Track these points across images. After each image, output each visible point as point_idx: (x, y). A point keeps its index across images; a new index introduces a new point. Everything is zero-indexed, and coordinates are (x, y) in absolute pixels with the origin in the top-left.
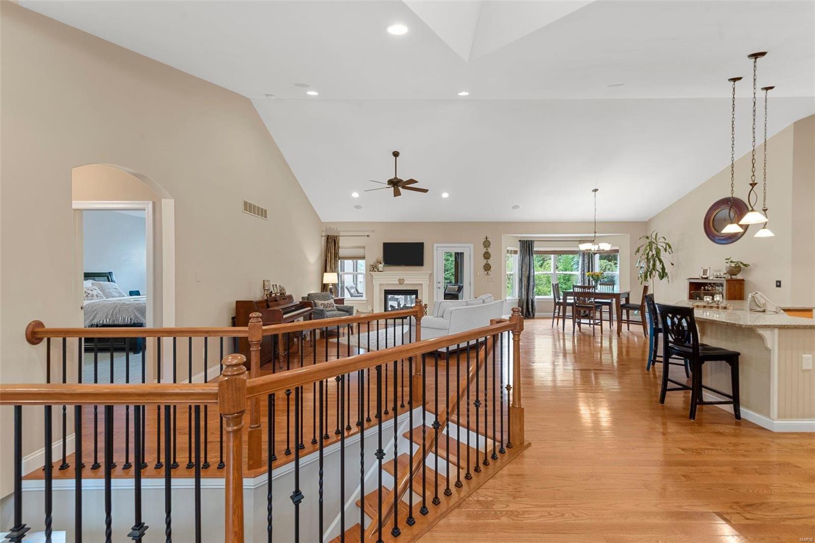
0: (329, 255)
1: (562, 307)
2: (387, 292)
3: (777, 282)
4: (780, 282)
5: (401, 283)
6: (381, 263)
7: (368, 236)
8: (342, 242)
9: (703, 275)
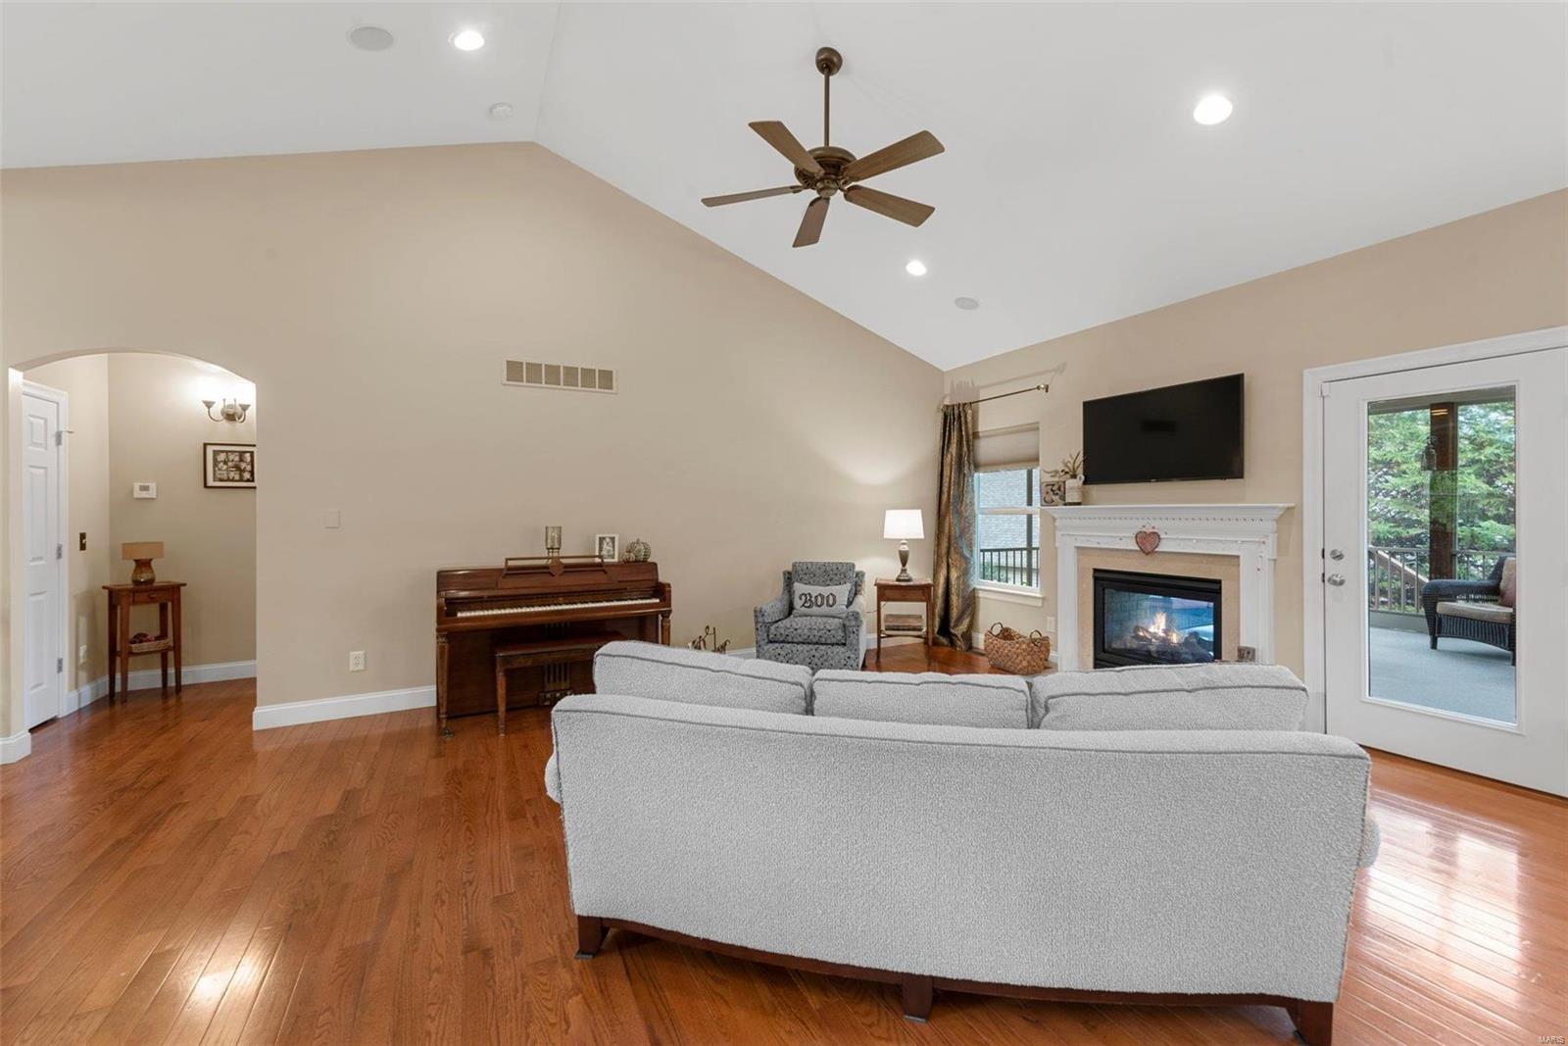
5: (1149, 549)
6: (1074, 476)
7: (1045, 389)
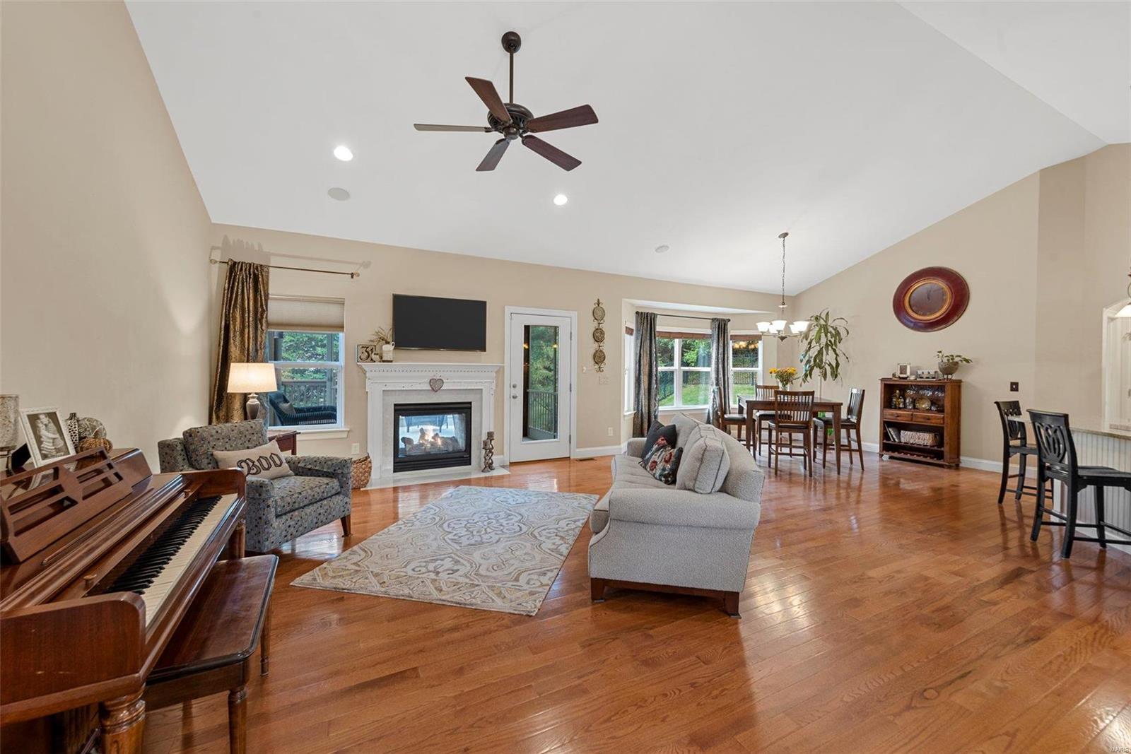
0: (238, 316)
1: (744, 427)
2: (403, 410)
3: (1012, 384)
4: (1017, 384)
5: (436, 388)
6: (388, 343)
7: (352, 275)
8: (277, 285)
9: (901, 373)
